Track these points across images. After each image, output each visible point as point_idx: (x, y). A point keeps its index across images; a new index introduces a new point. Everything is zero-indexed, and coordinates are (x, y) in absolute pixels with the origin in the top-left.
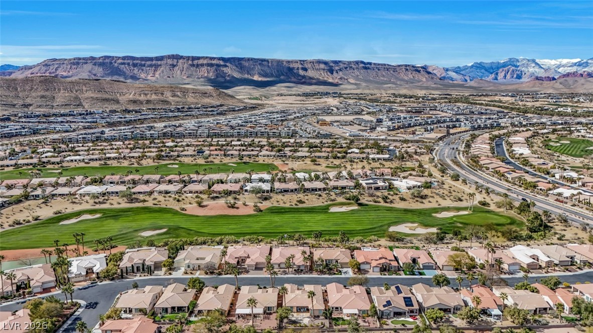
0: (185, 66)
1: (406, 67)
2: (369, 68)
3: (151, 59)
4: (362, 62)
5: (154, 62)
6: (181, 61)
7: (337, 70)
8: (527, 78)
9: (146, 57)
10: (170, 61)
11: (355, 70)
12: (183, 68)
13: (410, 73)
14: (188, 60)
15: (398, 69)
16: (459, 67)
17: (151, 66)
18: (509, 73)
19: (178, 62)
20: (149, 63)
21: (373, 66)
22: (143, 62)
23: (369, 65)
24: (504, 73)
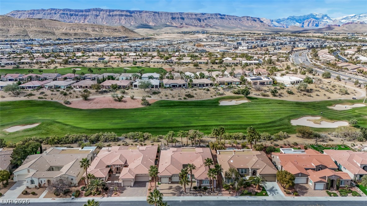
0: (105, 16)
1: (247, 18)
2: (224, 18)
3: (82, 11)
4: (220, 14)
5: (84, 13)
6: (102, 12)
7: (203, 19)
8: (322, 26)
9: (78, 10)
10: (94, 13)
11: (215, 19)
12: (103, 17)
13: (249, 22)
14: (107, 12)
15: (242, 19)
16: (279, 19)
17: (82, 15)
18: (311, 23)
19: (100, 13)
20: (81, 13)
21: (226, 17)
22: (77, 13)
23: (224, 16)
24: (308, 23)
